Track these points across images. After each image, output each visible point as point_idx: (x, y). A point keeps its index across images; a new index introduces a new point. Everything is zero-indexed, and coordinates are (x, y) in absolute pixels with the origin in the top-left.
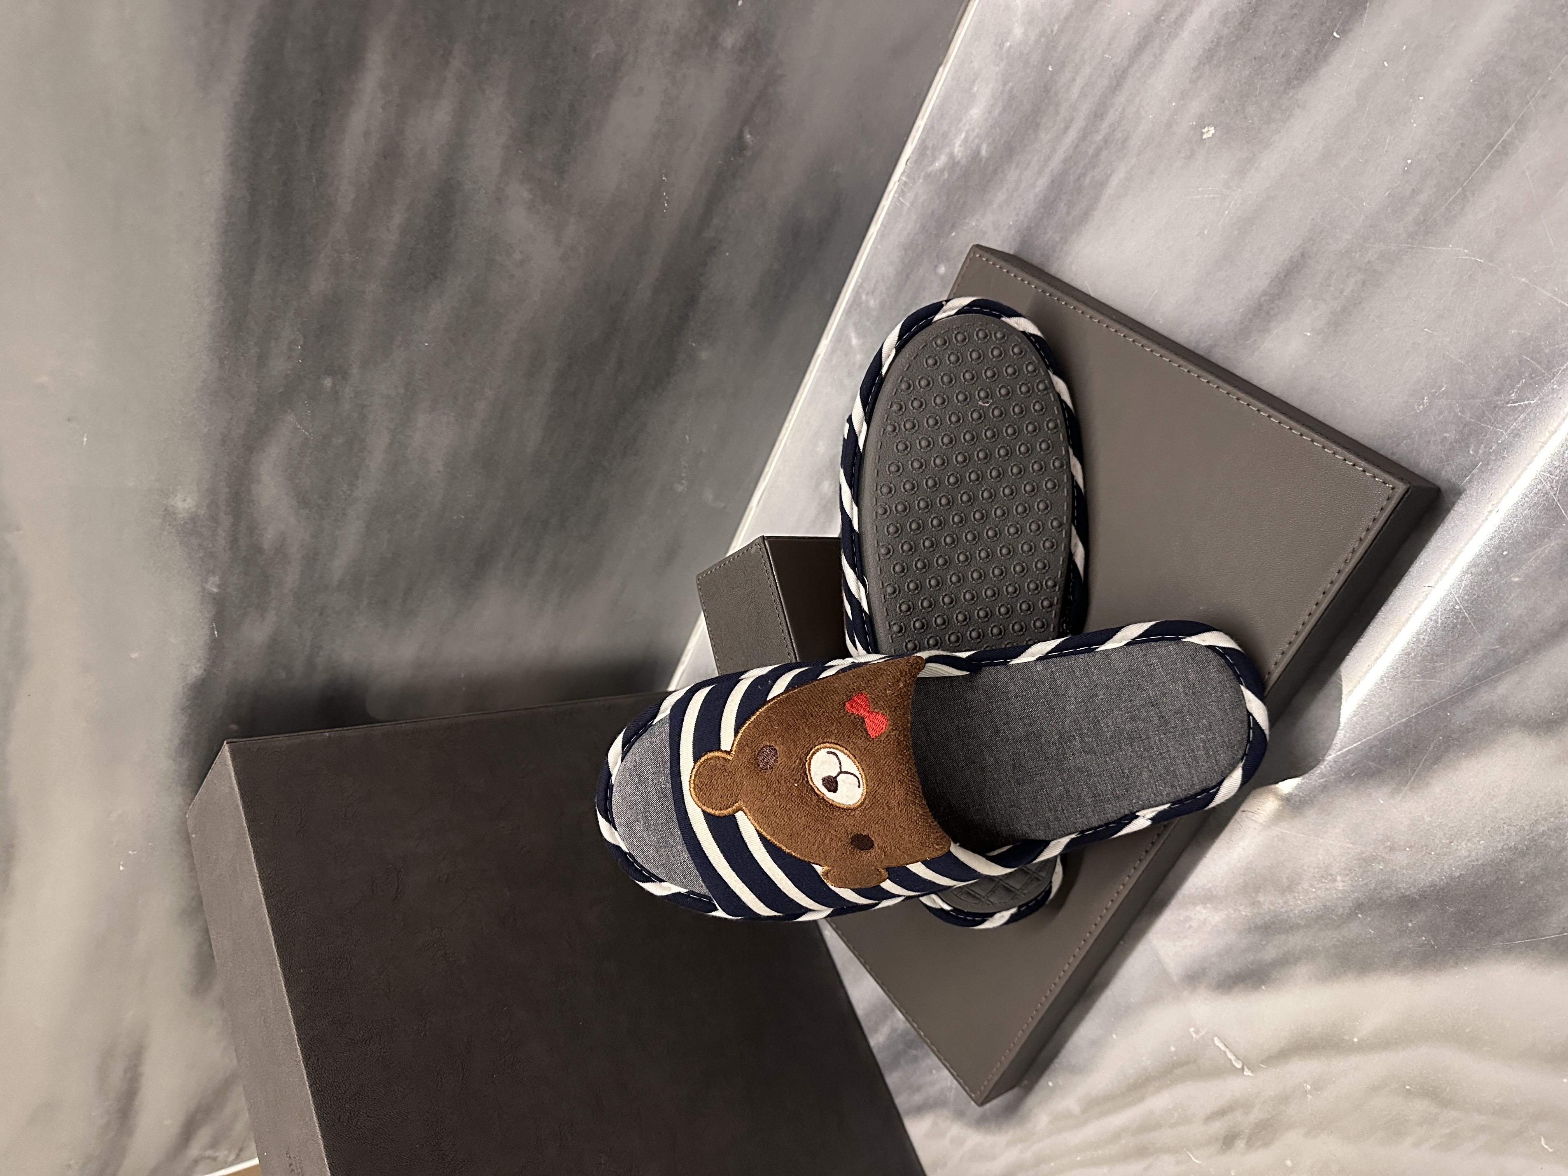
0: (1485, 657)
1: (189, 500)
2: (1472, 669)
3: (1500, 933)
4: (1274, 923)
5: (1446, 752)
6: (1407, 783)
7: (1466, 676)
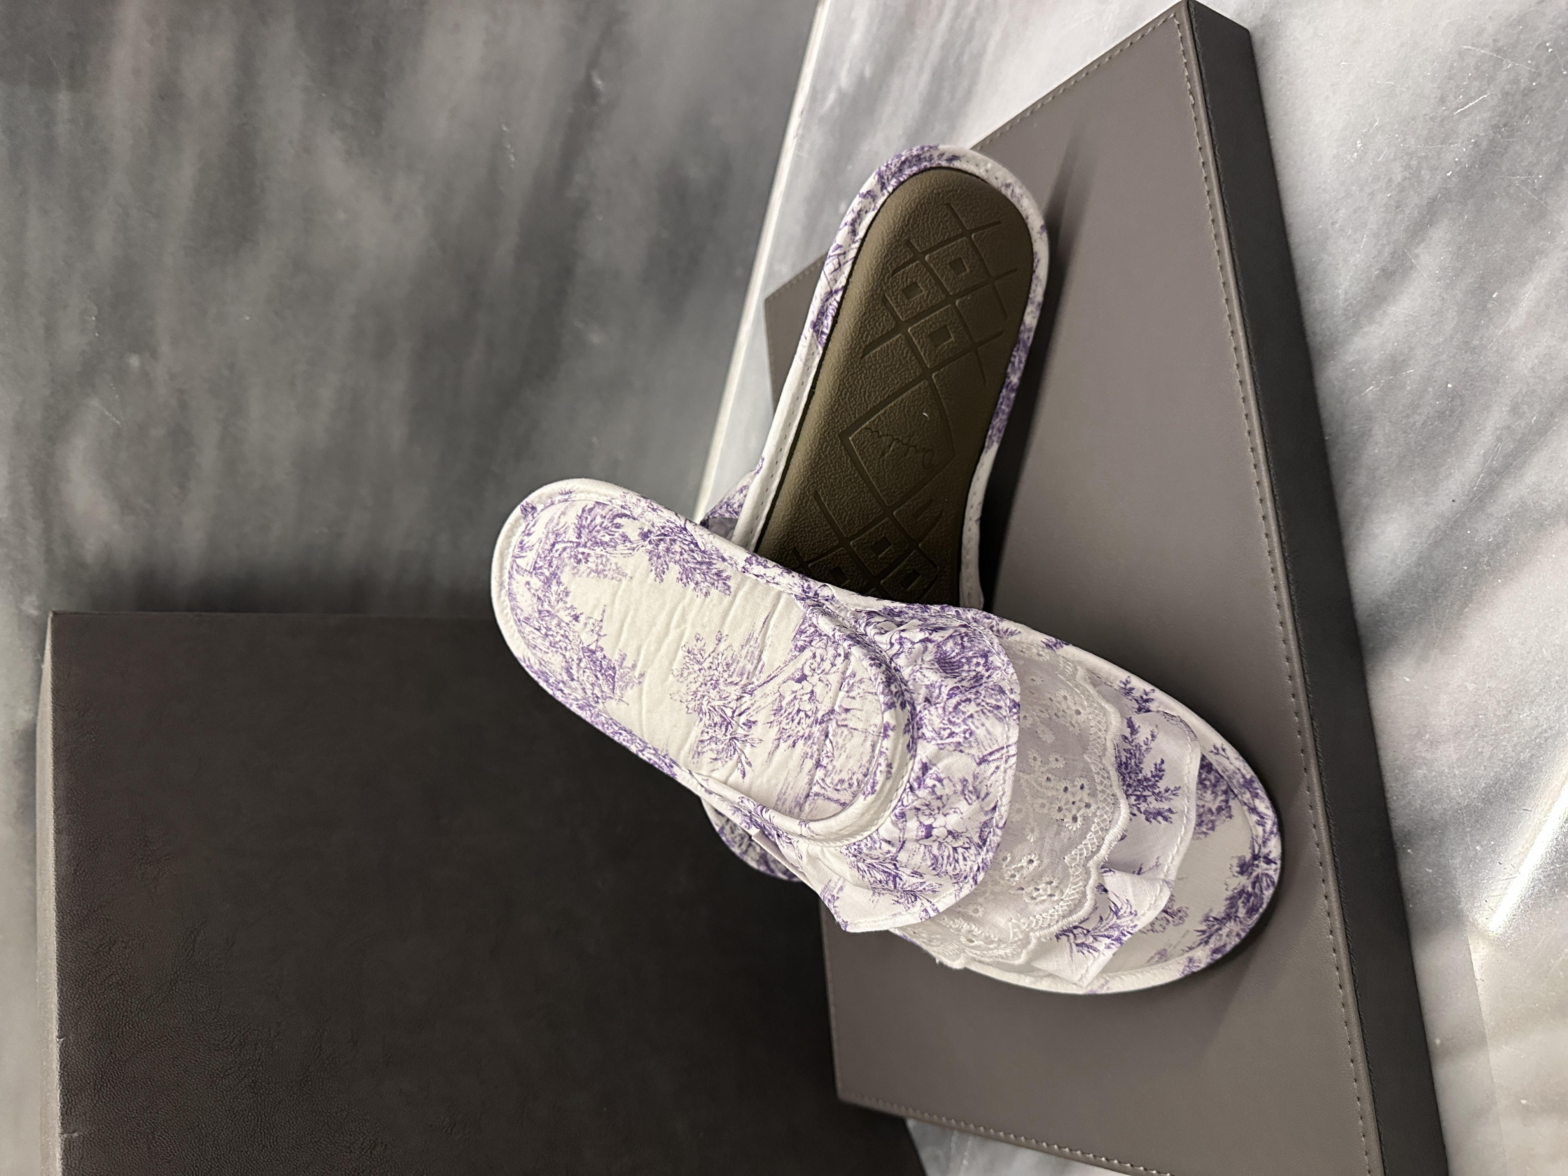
0: (1499, 439)
2: (1486, 461)
6: (1434, 644)
7: (1481, 473)
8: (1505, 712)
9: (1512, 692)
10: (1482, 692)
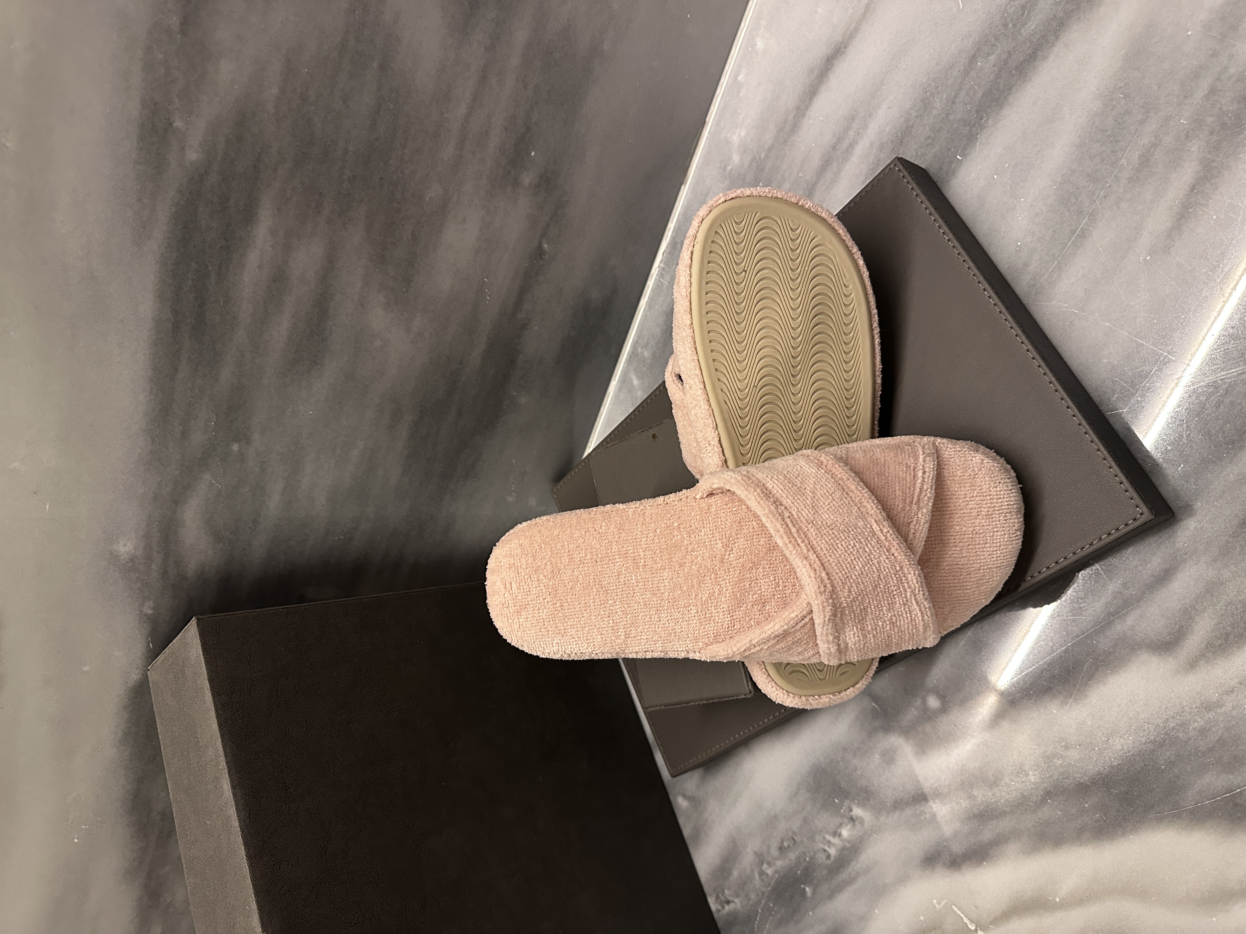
0: (1115, 598)
1: (129, 545)
2: (1107, 607)
3: (1152, 806)
4: (986, 811)
5: (1096, 671)
6: (1071, 696)
7: (1104, 612)
8: (1106, 739)
9: (1110, 730)
10: (1095, 727)
